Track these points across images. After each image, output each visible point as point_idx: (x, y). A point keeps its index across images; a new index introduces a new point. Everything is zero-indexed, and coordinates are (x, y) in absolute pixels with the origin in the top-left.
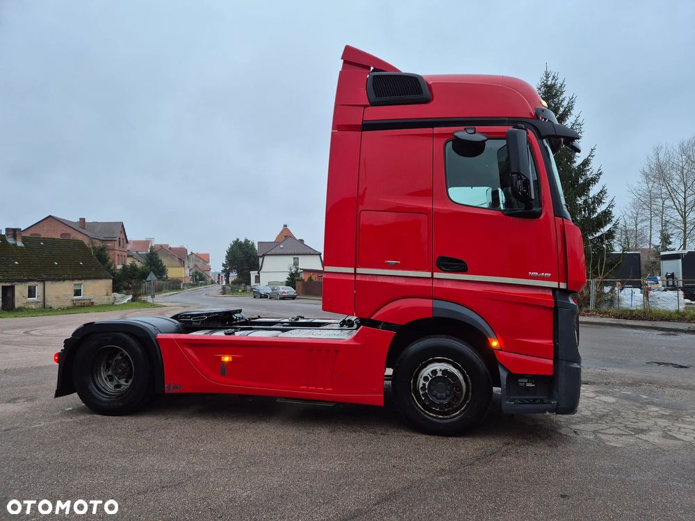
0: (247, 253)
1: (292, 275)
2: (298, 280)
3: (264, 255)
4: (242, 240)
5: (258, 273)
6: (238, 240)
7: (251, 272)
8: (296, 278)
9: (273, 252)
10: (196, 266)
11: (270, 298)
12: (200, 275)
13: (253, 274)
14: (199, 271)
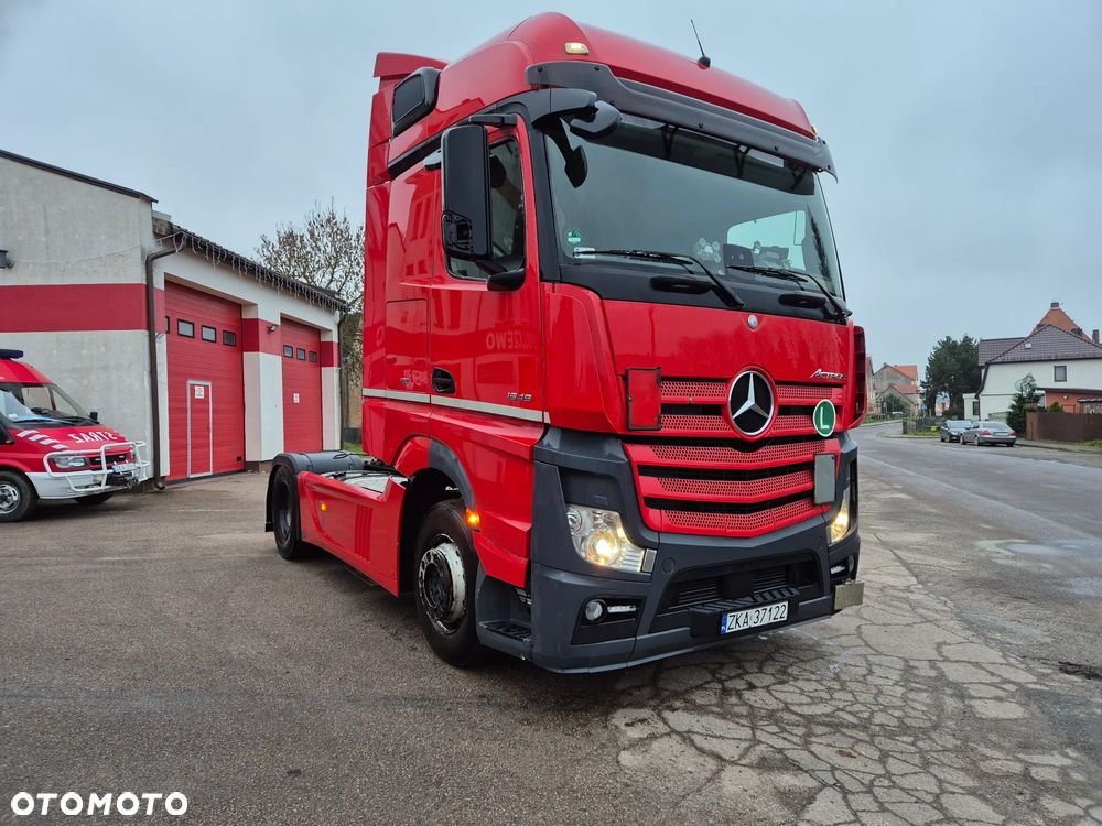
0: (964, 362)
1: (1020, 399)
2: (1032, 410)
3: (988, 364)
4: (958, 339)
5: (977, 397)
6: (948, 338)
7: (964, 396)
8: (1027, 406)
9: (1008, 357)
10: (891, 386)
11: (964, 443)
12: (897, 401)
13: (969, 399)
14: (897, 396)
